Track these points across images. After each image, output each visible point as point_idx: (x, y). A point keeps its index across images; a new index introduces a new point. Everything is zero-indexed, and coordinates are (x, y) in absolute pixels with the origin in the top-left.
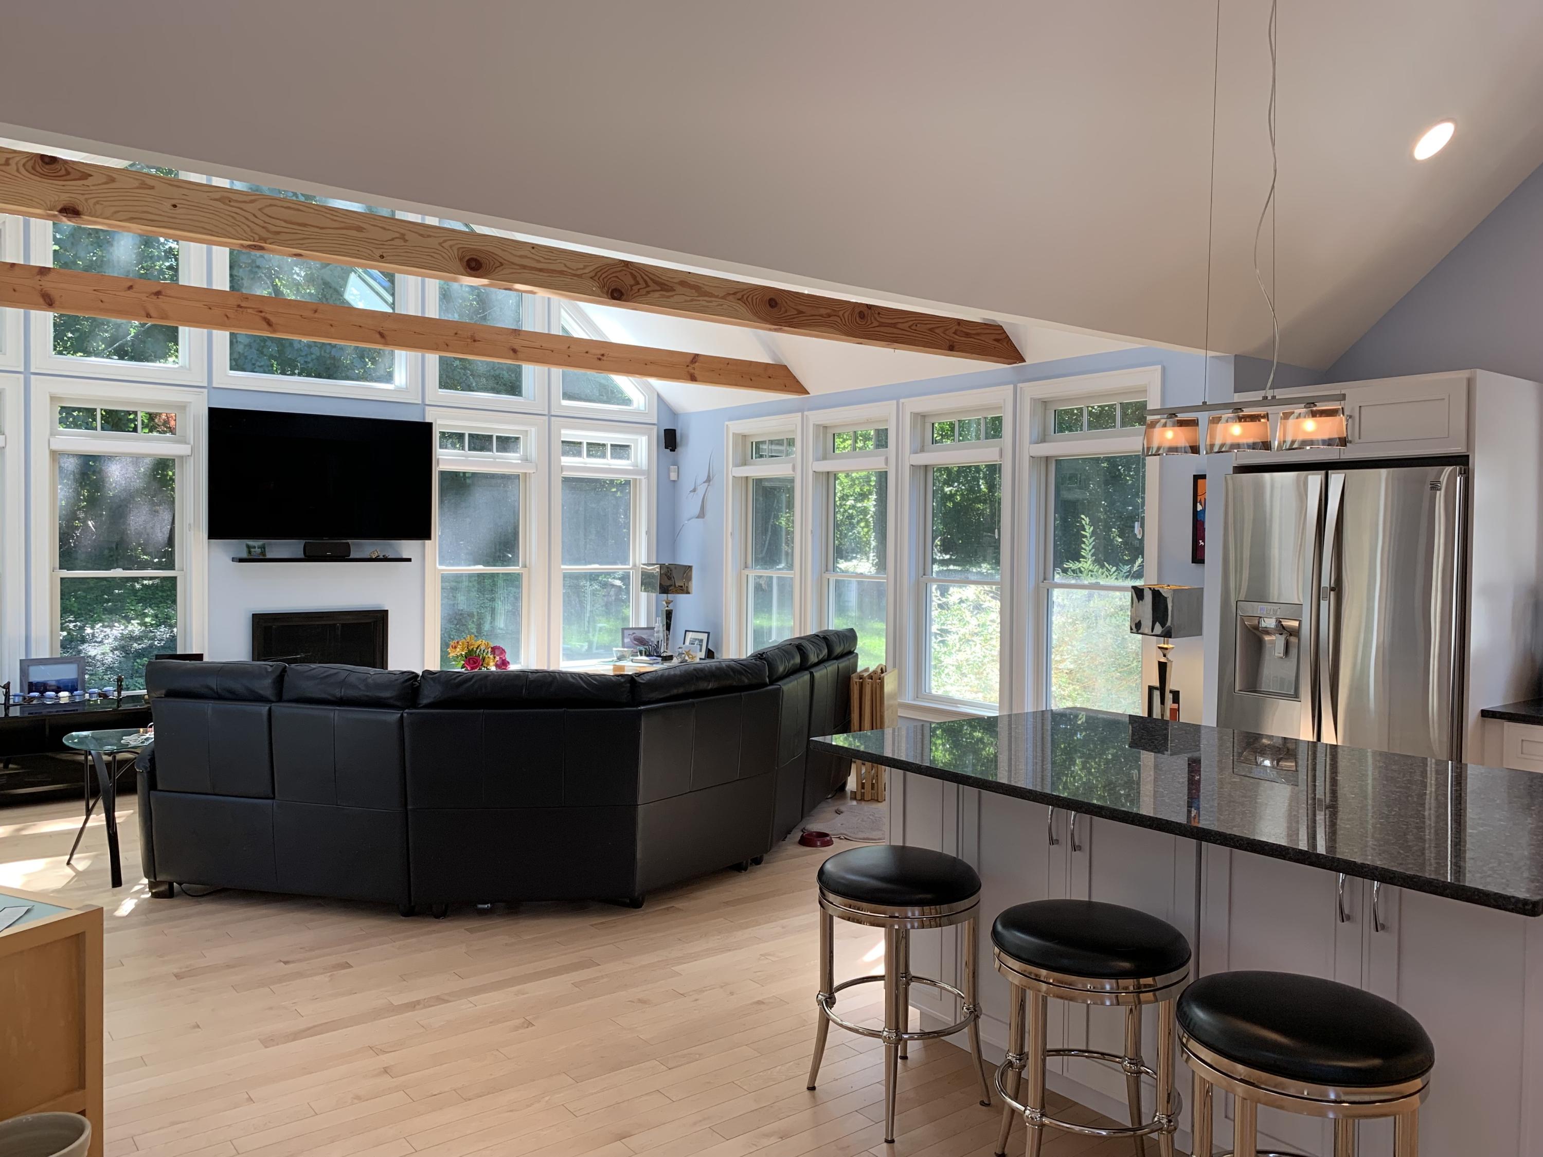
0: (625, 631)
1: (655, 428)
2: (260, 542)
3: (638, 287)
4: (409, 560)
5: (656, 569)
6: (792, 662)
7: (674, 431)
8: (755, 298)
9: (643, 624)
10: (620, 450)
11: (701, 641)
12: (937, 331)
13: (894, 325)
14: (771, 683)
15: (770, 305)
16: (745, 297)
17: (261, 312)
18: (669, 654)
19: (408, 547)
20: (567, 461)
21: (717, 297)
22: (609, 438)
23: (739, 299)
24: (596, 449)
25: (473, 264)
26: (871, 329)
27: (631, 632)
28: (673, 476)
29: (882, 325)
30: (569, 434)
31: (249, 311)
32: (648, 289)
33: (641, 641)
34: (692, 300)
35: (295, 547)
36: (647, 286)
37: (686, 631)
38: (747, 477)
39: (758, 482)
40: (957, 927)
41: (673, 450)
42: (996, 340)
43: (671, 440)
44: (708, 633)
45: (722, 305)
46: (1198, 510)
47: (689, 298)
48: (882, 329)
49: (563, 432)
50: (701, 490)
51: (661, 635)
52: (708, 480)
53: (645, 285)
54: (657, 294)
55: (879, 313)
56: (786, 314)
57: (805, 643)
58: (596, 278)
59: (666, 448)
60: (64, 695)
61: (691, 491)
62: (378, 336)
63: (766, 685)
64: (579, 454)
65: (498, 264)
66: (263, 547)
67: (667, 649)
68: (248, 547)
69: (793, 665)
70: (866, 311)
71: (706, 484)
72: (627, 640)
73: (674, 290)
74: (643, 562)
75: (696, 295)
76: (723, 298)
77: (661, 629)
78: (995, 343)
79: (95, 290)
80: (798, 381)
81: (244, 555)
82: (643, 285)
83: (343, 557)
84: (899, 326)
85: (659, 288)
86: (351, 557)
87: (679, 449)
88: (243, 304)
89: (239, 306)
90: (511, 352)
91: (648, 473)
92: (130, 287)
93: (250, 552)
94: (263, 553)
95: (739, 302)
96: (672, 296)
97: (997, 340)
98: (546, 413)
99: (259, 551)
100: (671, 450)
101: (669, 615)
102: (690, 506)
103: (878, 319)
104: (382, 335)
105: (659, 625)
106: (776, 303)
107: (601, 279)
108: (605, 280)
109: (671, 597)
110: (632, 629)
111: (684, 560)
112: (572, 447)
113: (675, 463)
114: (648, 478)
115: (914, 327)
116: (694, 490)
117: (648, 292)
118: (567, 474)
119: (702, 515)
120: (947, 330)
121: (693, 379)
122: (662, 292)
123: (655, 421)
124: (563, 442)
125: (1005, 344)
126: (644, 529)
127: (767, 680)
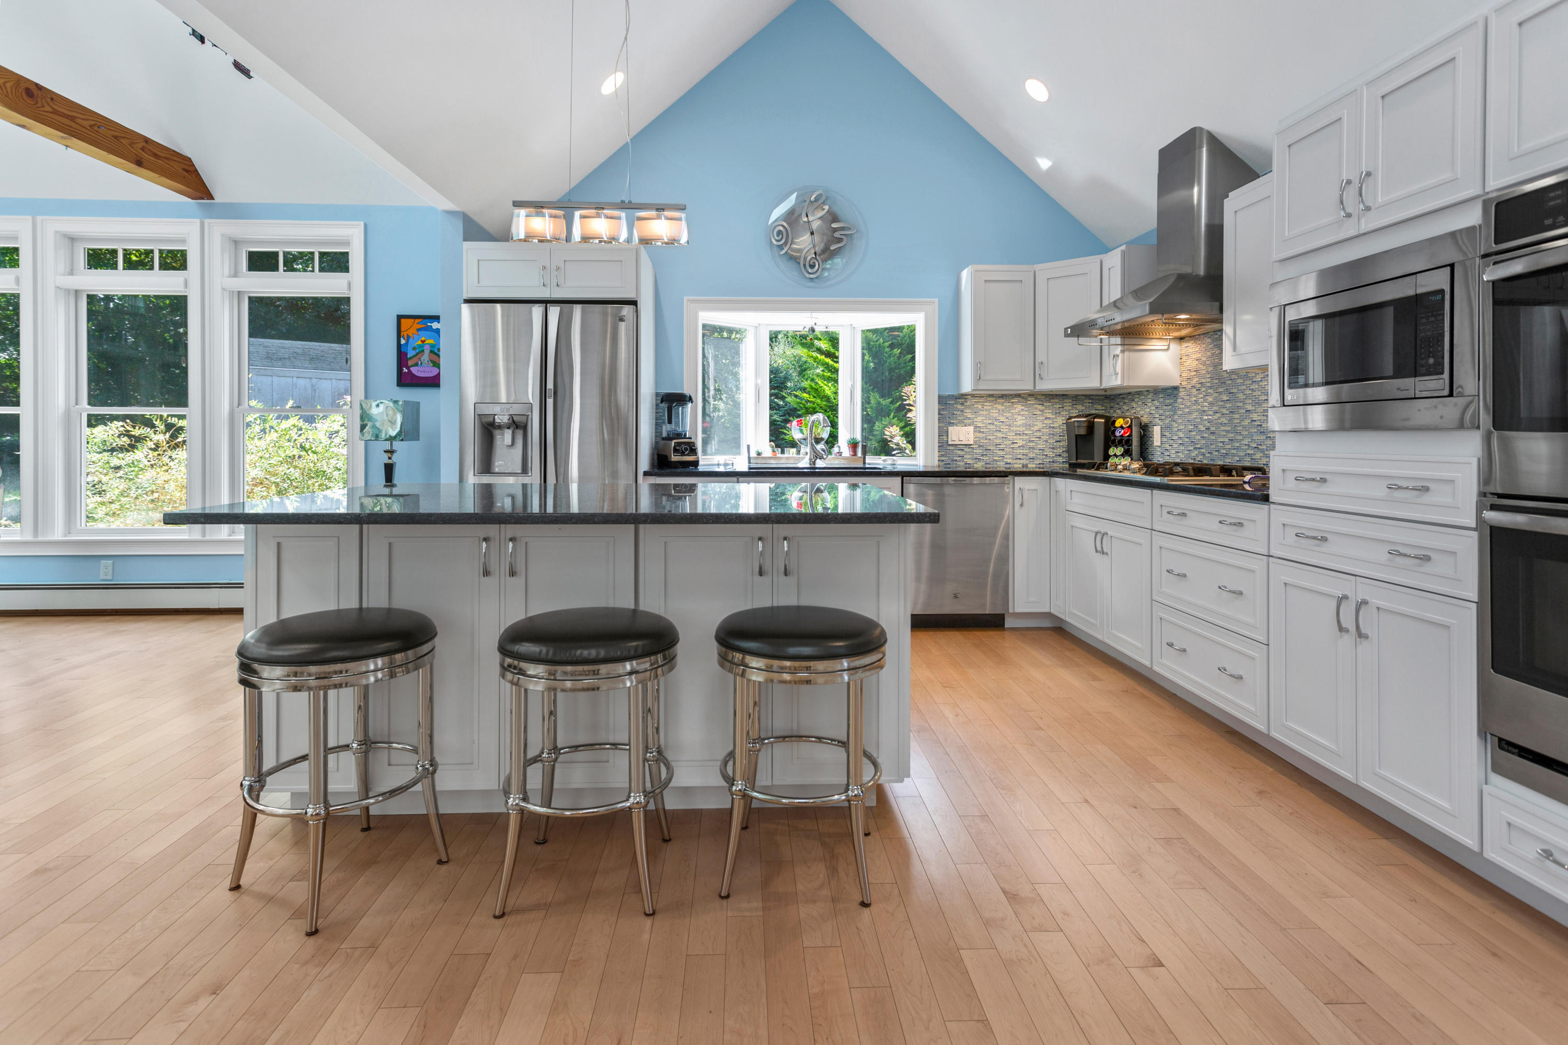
12: (123, 141)
13: (72, 119)
26: (41, 112)
29: (55, 112)
40: (419, 672)
42: (184, 170)
46: (402, 343)
48: (53, 116)
55: (52, 99)
70: (35, 92)
78: (185, 173)
84: (79, 121)
97: (187, 171)
103: (51, 104)
115: (96, 128)
120: (134, 143)
125: (194, 177)
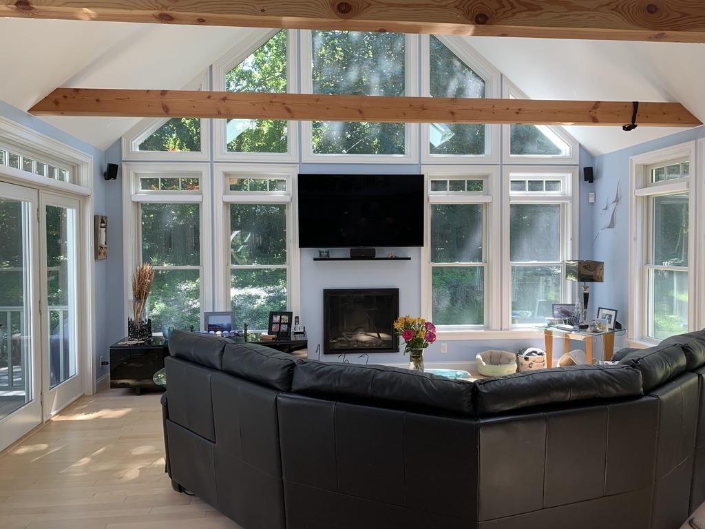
0: (555, 306)
1: (578, 167)
2: (327, 249)
3: (504, 10)
4: (410, 259)
5: (576, 264)
6: (675, 365)
7: (592, 168)
8: (631, 6)
9: (569, 302)
10: (552, 185)
11: (610, 316)
14: (648, 392)
15: (649, 11)
16: (620, 7)
17: (284, 104)
18: (586, 324)
19: (410, 251)
20: (513, 193)
21: (588, 10)
22: (544, 176)
23: (612, 10)
24: (535, 185)
25: (343, 8)
27: (559, 307)
28: (591, 200)
30: (515, 176)
31: (277, 104)
32: (514, 11)
33: (566, 313)
34: (561, 16)
35: (345, 252)
36: (513, 7)
37: (599, 308)
38: (648, 196)
39: (659, 199)
41: (591, 181)
43: (589, 175)
44: (616, 311)
45: (594, 17)
47: (557, 15)
49: (511, 174)
50: (611, 208)
51: (580, 310)
52: (617, 200)
53: (510, 8)
54: (524, 14)
56: (668, 18)
57: (693, 343)
58: (461, 7)
59: (585, 180)
60: (219, 333)
61: (604, 209)
62: (358, 113)
63: (640, 396)
64: (523, 189)
65: (366, 5)
66: (328, 252)
67: (585, 319)
68: (320, 252)
69: (677, 368)
71: (615, 203)
72: (556, 312)
73: (542, 9)
74: (569, 259)
75: (566, 10)
76: (596, 9)
77: (580, 306)
79: (190, 101)
80: (691, 115)
81: (318, 257)
82: (508, 7)
83: (371, 257)
85: (526, 9)
86: (376, 257)
87: (595, 181)
88: (274, 100)
89: (271, 102)
90: (450, 114)
91: (572, 199)
92: (209, 97)
93: (320, 255)
94: (328, 255)
95: (614, 12)
96: (539, 14)
98: (499, 163)
99: (325, 254)
100: (590, 182)
101: (586, 297)
102: (603, 219)
104: (360, 112)
105: (579, 303)
106: (656, 9)
107: (465, 7)
108: (470, 8)
109: (588, 284)
110: (562, 304)
111: (599, 258)
112: (519, 184)
113: (594, 191)
114: (572, 202)
116: (606, 209)
117: (514, 14)
118: (514, 202)
119: (612, 225)
121: (595, 120)
122: (528, 12)
123: (578, 163)
124: (512, 181)
126: (569, 236)
127: (642, 390)
